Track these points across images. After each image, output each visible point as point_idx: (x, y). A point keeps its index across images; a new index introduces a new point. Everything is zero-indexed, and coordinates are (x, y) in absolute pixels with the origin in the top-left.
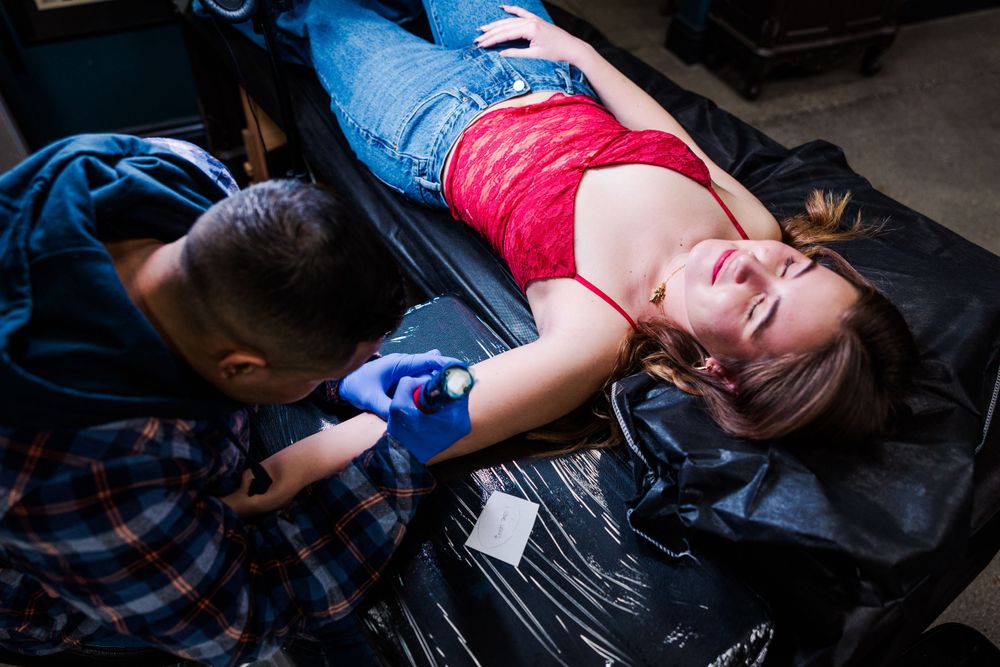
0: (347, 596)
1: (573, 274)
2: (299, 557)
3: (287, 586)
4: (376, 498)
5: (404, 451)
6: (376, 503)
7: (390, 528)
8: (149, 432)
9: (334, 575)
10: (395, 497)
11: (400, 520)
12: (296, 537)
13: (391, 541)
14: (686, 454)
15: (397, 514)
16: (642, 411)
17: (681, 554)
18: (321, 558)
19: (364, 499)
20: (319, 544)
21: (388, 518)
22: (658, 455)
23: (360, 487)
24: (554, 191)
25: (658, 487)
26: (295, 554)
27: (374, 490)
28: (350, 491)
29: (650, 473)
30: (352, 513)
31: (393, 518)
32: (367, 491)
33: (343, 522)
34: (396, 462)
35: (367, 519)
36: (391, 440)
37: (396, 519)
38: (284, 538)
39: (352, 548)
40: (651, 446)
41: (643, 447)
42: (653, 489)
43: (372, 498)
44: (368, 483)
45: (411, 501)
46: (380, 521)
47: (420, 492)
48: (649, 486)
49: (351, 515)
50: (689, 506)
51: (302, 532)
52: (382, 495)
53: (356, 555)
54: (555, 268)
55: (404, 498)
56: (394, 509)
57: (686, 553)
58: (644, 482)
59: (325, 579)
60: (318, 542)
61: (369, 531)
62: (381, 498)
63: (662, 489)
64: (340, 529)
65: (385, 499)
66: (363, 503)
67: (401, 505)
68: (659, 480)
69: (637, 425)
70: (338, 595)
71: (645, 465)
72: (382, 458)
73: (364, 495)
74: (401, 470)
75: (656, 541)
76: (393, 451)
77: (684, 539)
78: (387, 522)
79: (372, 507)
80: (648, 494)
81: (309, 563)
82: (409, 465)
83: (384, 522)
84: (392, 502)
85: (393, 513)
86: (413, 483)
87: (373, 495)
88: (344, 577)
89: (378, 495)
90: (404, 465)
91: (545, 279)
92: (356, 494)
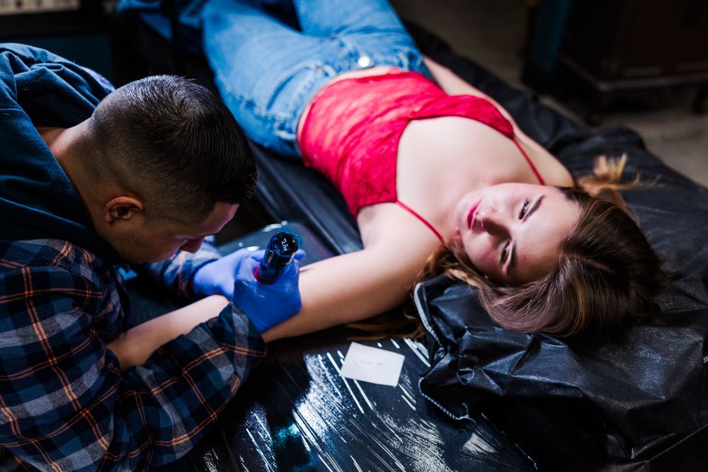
0: (188, 429)
1: (394, 199)
2: (152, 394)
3: (141, 410)
4: (218, 352)
5: (245, 317)
6: (218, 356)
7: (228, 377)
8: (65, 252)
9: (178, 411)
10: (234, 353)
11: (236, 373)
12: (150, 377)
13: (228, 387)
14: (466, 327)
15: (235, 367)
16: (438, 302)
17: (461, 418)
18: (169, 396)
19: (208, 352)
20: (168, 383)
21: (226, 369)
22: (448, 337)
23: (204, 343)
24: (383, 135)
25: (446, 361)
26: (149, 390)
27: (216, 345)
28: (196, 344)
29: (441, 349)
30: (198, 362)
31: (230, 370)
32: (210, 346)
33: (189, 367)
34: (236, 324)
35: (209, 366)
36: (234, 307)
37: (233, 371)
38: (140, 378)
39: (195, 389)
40: (442, 329)
41: (436, 328)
42: (442, 361)
43: (214, 351)
44: (211, 340)
45: (246, 359)
46: (220, 370)
47: (254, 353)
48: (439, 359)
49: (196, 363)
50: (467, 369)
51: (155, 373)
52: (223, 350)
53: (198, 396)
54: (380, 194)
55: (240, 355)
56: (232, 362)
57: (466, 417)
58: (436, 357)
59: (171, 414)
60: (167, 382)
61: (210, 376)
62: (222, 352)
63: (449, 361)
64: (186, 372)
65: (225, 353)
66: (206, 355)
67: (238, 361)
68: (448, 355)
69: (433, 312)
70: (181, 429)
71: (436, 342)
72: (225, 320)
73: (208, 348)
74: (241, 331)
75: (441, 405)
76: (235, 316)
77: (464, 404)
78: (226, 371)
79: (214, 358)
80: (437, 365)
81: (160, 399)
82: (247, 329)
83: (223, 371)
84: (231, 356)
85: (231, 366)
86: (249, 344)
87: (215, 349)
88: (187, 413)
89: (220, 349)
90: (243, 328)
91: (372, 204)
92: (201, 347)
